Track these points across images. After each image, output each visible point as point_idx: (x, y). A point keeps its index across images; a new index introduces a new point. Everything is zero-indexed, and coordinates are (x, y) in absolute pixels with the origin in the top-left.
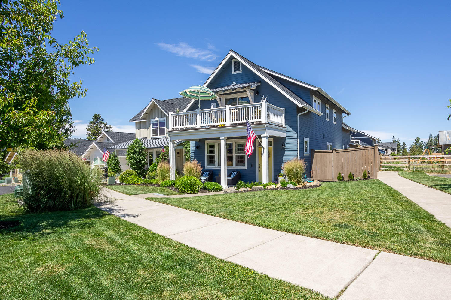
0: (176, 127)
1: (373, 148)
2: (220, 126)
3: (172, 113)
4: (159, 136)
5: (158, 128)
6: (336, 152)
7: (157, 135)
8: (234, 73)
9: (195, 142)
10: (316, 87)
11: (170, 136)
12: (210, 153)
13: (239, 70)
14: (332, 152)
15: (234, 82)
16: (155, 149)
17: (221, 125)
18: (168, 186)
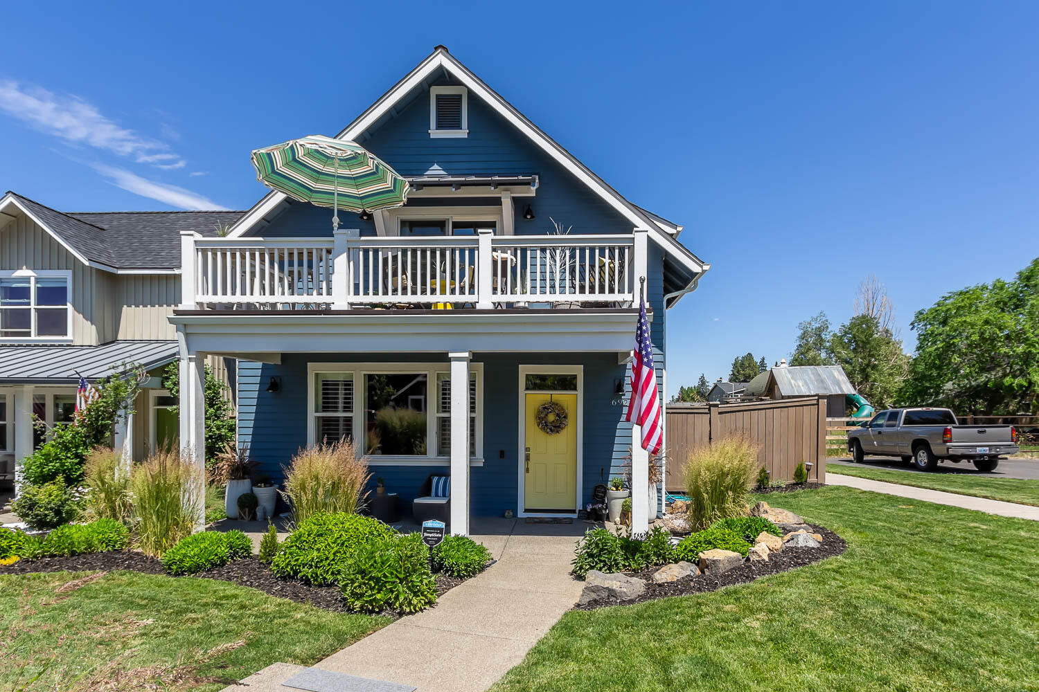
0: (220, 299)
1: (815, 402)
2: (441, 307)
3: (199, 237)
4: (33, 337)
5: (33, 306)
6: (720, 413)
7: (28, 334)
8: (435, 133)
9: (259, 364)
10: (675, 227)
11: (187, 335)
12: (325, 409)
13: (459, 127)
14: (707, 411)
15: (436, 166)
16: (29, 388)
17: (445, 304)
18: (214, 565)
